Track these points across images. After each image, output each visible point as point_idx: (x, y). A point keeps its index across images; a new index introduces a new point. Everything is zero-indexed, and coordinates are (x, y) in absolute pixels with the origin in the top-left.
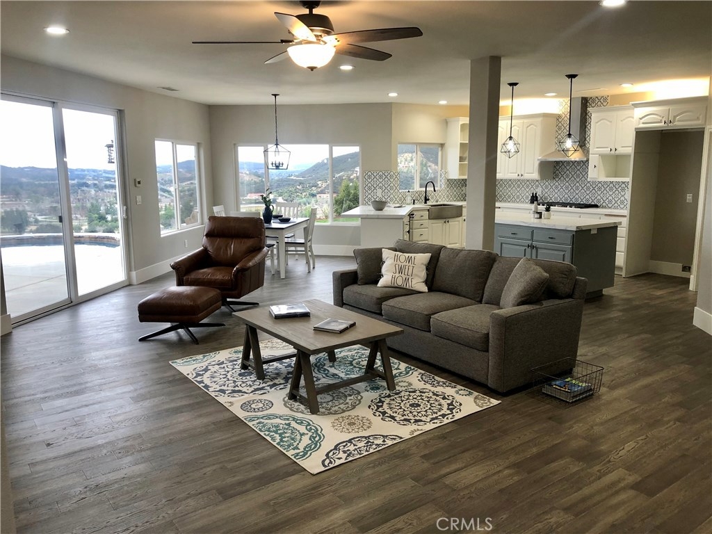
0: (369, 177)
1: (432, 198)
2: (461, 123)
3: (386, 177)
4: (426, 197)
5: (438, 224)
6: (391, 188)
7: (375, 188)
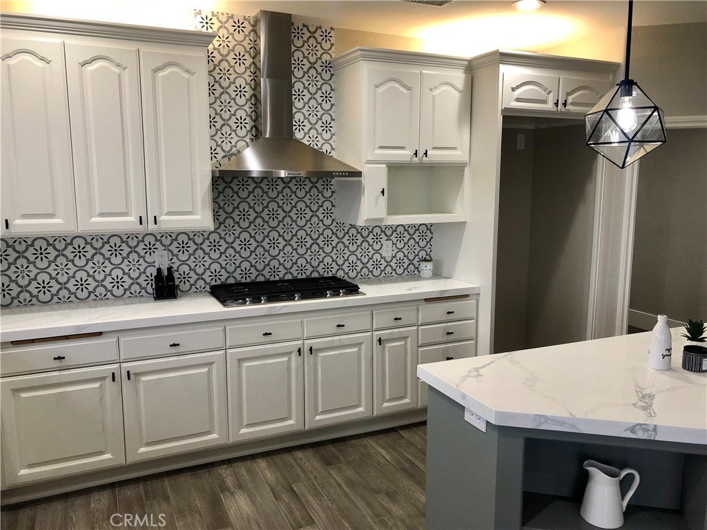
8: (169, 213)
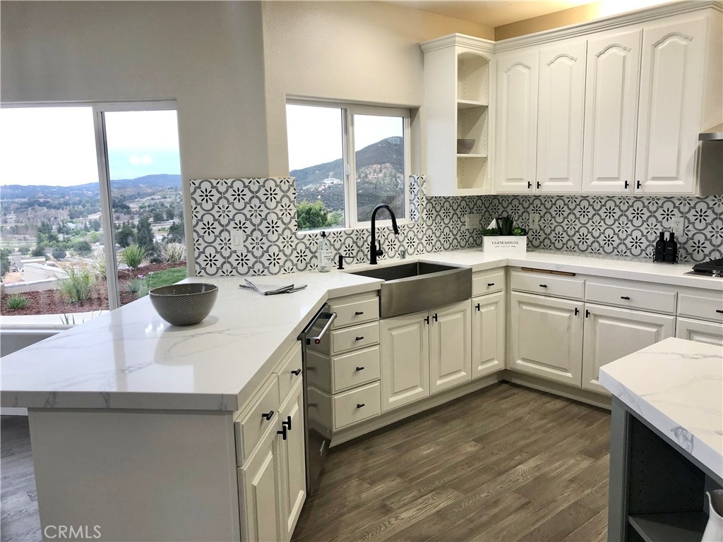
0: (207, 196)
1: (392, 246)
2: (459, 50)
3: (255, 195)
4: (373, 246)
5: (408, 329)
6: (272, 227)
7: (224, 229)
8: (654, 179)
